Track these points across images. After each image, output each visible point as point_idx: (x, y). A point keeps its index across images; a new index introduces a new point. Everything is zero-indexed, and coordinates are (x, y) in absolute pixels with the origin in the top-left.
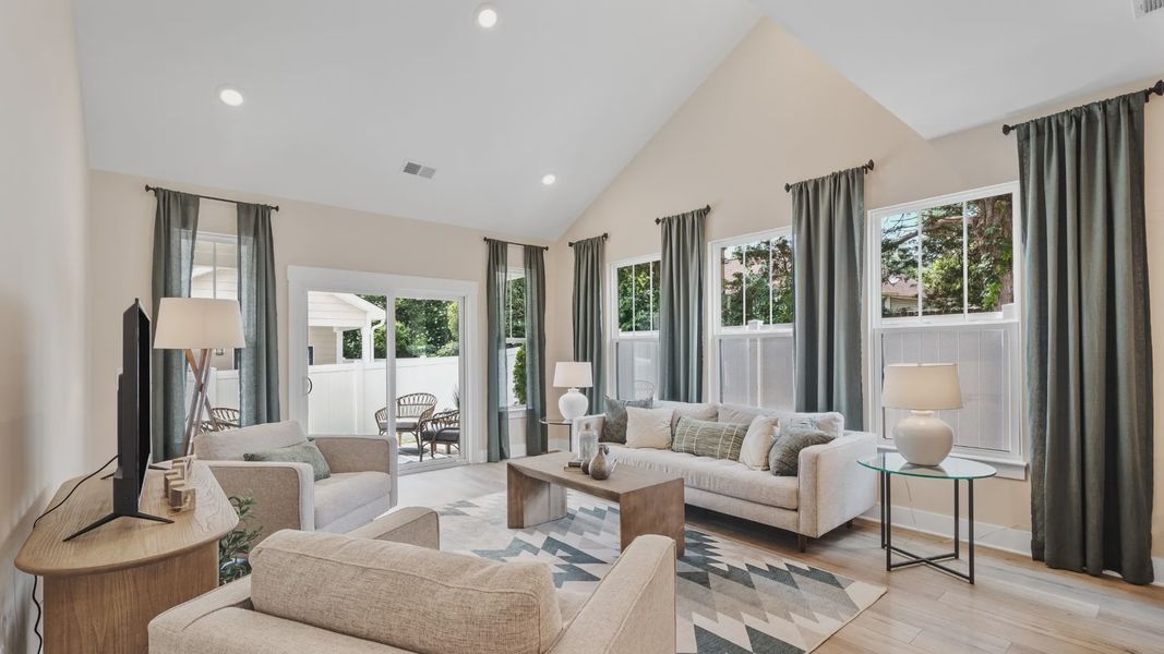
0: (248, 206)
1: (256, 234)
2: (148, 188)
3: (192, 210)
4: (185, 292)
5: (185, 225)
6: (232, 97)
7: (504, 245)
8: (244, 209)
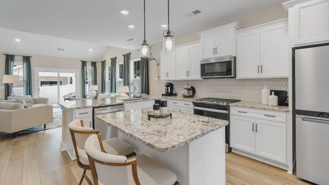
0: (25, 56)
1: (27, 62)
2: (4, 54)
3: (13, 58)
4: (12, 74)
5: (12, 60)
6: (18, 40)
7: (86, 62)
8: (24, 57)
